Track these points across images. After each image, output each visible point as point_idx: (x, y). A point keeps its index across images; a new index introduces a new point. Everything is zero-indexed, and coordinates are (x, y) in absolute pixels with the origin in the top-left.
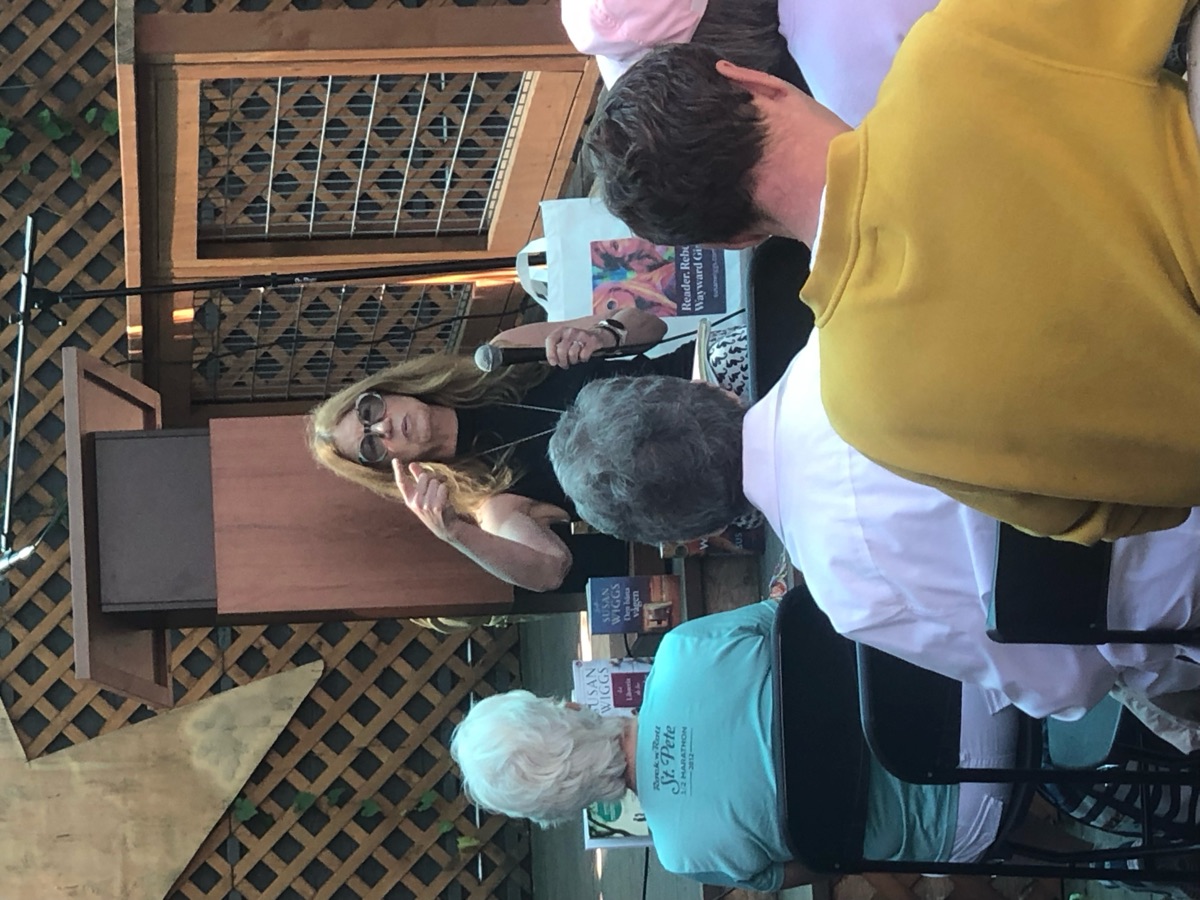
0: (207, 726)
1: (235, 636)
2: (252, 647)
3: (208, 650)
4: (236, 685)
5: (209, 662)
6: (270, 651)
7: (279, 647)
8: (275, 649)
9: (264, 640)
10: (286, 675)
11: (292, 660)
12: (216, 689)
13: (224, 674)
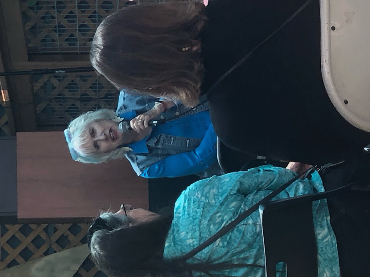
0: (41, 270)
1: (56, 230)
2: (63, 235)
3: (44, 236)
4: (55, 252)
5: (44, 242)
6: (71, 237)
7: (75, 235)
8: (73, 236)
9: (69, 233)
10: (78, 248)
11: (81, 241)
12: (46, 254)
13: (50, 247)
